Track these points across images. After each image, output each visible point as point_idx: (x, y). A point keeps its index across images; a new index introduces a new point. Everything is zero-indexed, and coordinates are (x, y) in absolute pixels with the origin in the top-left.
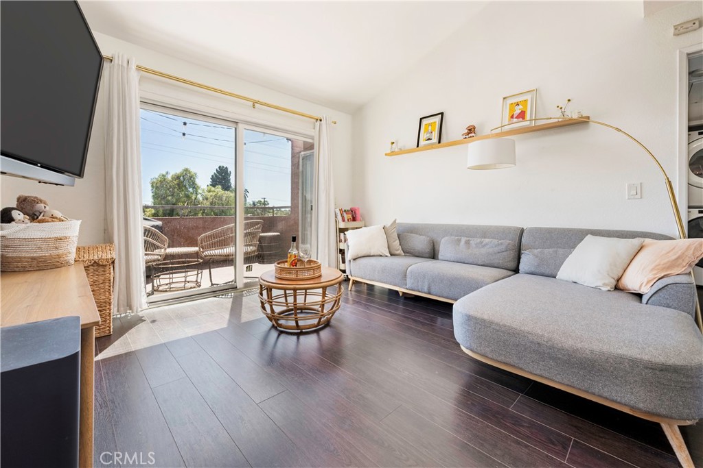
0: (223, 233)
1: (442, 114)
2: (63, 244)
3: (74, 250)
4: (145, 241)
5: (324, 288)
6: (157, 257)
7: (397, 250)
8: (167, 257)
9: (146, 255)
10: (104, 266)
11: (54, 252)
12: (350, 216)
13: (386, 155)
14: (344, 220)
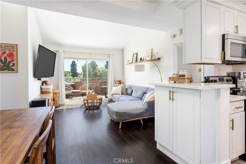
0: (84, 87)
1: (137, 53)
2: (49, 89)
3: (52, 90)
4: (65, 88)
5: (97, 100)
6: (70, 92)
7: (125, 93)
8: (73, 92)
9: (66, 91)
10: (57, 93)
11: (49, 90)
12: (119, 82)
13: (127, 64)
14: (116, 84)
